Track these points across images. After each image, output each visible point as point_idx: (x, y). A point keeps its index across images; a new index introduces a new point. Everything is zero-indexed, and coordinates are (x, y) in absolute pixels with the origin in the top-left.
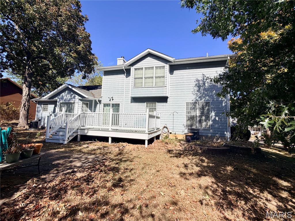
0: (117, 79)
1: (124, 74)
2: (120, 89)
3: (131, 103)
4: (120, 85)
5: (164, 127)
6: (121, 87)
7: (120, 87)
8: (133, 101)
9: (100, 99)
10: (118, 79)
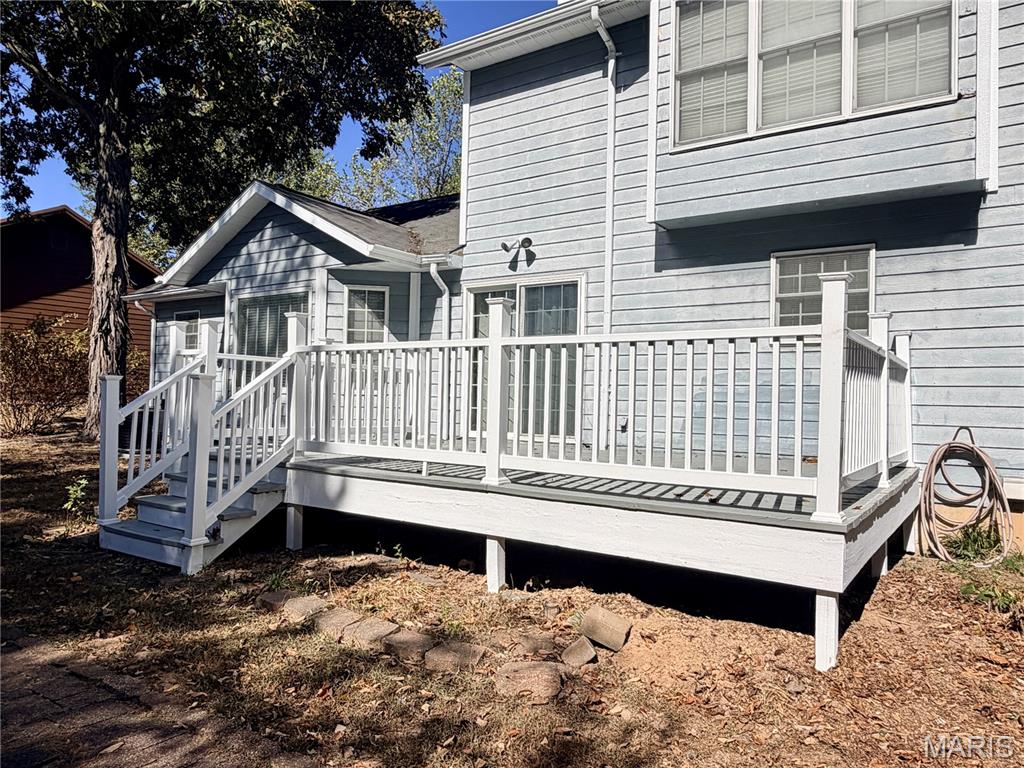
0: (554, 111)
1: (603, 65)
2: (576, 176)
3: (658, 269)
4: (575, 147)
5: (951, 453)
6: (582, 160)
7: (573, 162)
8: (671, 253)
9: (454, 262)
10: (562, 108)
